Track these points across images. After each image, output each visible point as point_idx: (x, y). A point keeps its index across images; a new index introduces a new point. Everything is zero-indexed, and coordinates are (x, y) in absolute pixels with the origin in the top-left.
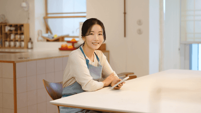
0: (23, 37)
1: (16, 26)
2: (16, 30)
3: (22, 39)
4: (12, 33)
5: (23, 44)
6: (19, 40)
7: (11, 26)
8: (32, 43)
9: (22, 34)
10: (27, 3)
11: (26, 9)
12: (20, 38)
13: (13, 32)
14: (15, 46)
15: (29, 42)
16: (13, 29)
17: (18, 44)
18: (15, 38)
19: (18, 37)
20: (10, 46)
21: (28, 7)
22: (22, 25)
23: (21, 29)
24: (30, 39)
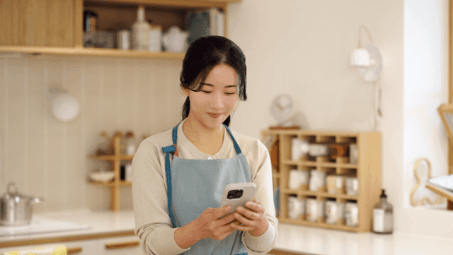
0: (354, 184)
1: (330, 140)
2: (330, 157)
3: (350, 195)
4: (314, 168)
5: (354, 210)
6: (340, 196)
7: (312, 140)
8: (389, 211)
9: (352, 173)
10: (375, 53)
11: (369, 76)
12: (344, 189)
13: (320, 163)
14: (325, 218)
15: (378, 206)
16: (318, 150)
17: (335, 210)
18: (325, 189)
19: (336, 183)
20: (305, 216)
21: (378, 68)
22: (354, 140)
23: (347, 154)
24: (383, 195)
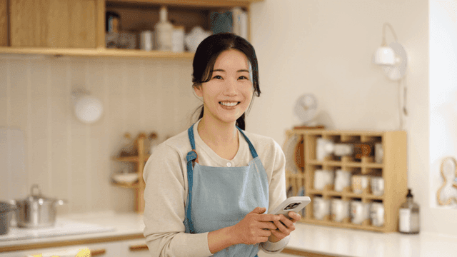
0: (380, 183)
1: (355, 140)
2: (355, 157)
3: (376, 195)
4: (339, 168)
5: (380, 210)
6: (365, 196)
7: (336, 139)
8: (416, 210)
9: (378, 172)
12: (370, 189)
13: (345, 163)
14: (350, 218)
15: (404, 206)
16: (343, 150)
17: (360, 210)
18: (351, 189)
19: (361, 182)
20: (330, 217)
21: (403, 66)
22: (379, 139)
23: (372, 154)
24: (409, 195)
